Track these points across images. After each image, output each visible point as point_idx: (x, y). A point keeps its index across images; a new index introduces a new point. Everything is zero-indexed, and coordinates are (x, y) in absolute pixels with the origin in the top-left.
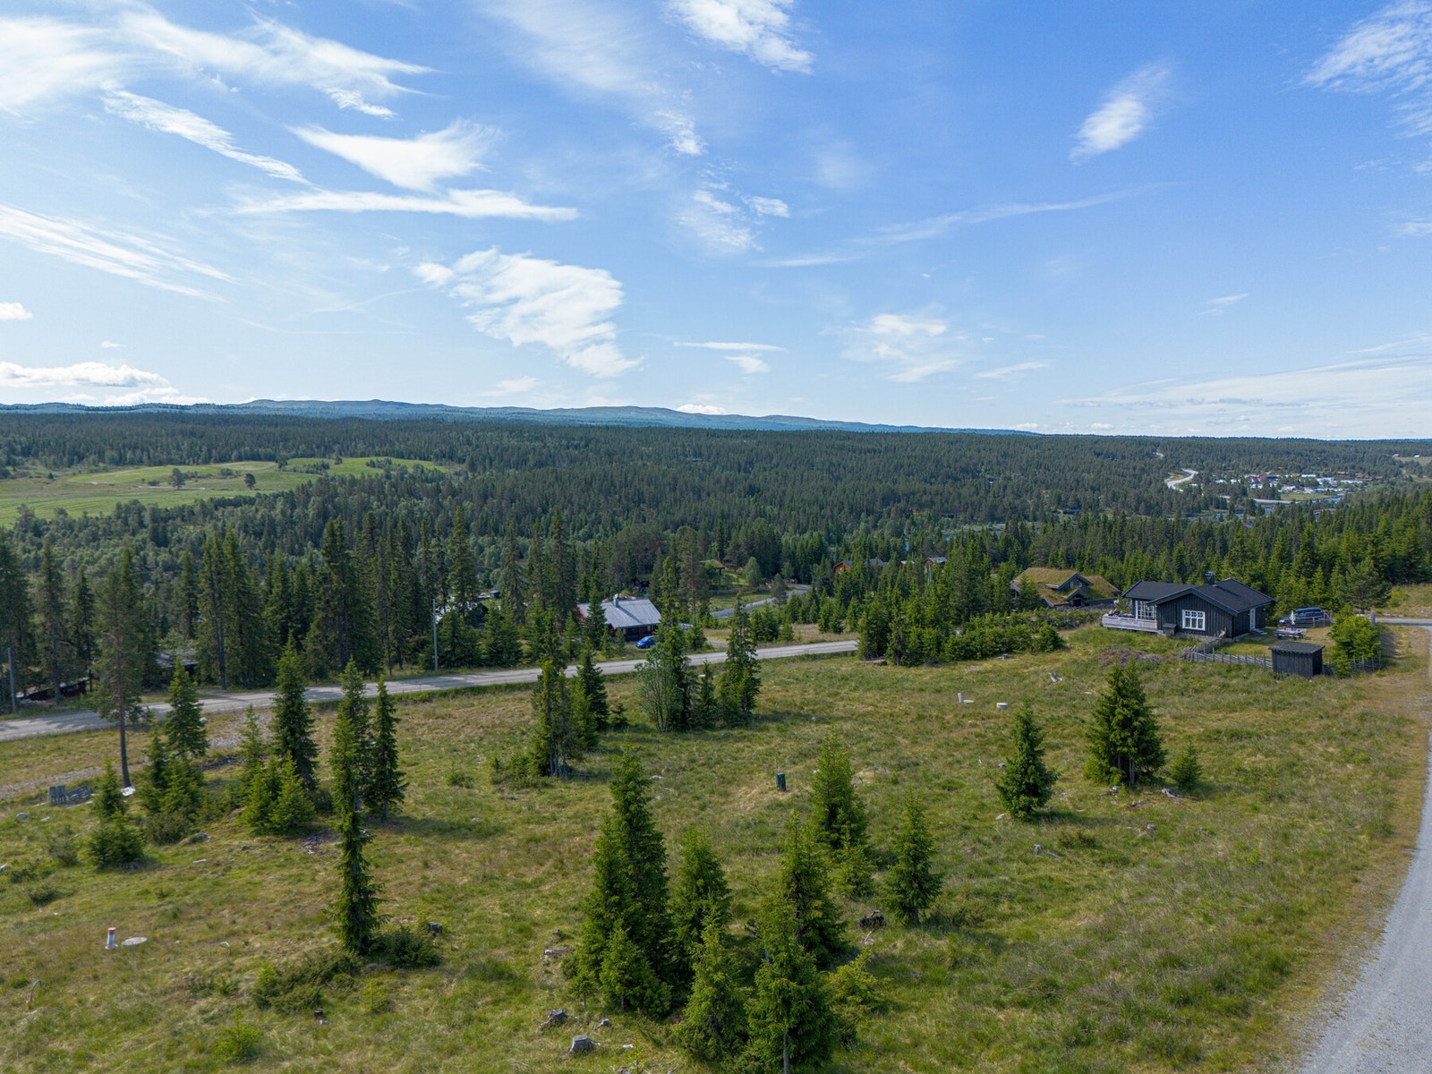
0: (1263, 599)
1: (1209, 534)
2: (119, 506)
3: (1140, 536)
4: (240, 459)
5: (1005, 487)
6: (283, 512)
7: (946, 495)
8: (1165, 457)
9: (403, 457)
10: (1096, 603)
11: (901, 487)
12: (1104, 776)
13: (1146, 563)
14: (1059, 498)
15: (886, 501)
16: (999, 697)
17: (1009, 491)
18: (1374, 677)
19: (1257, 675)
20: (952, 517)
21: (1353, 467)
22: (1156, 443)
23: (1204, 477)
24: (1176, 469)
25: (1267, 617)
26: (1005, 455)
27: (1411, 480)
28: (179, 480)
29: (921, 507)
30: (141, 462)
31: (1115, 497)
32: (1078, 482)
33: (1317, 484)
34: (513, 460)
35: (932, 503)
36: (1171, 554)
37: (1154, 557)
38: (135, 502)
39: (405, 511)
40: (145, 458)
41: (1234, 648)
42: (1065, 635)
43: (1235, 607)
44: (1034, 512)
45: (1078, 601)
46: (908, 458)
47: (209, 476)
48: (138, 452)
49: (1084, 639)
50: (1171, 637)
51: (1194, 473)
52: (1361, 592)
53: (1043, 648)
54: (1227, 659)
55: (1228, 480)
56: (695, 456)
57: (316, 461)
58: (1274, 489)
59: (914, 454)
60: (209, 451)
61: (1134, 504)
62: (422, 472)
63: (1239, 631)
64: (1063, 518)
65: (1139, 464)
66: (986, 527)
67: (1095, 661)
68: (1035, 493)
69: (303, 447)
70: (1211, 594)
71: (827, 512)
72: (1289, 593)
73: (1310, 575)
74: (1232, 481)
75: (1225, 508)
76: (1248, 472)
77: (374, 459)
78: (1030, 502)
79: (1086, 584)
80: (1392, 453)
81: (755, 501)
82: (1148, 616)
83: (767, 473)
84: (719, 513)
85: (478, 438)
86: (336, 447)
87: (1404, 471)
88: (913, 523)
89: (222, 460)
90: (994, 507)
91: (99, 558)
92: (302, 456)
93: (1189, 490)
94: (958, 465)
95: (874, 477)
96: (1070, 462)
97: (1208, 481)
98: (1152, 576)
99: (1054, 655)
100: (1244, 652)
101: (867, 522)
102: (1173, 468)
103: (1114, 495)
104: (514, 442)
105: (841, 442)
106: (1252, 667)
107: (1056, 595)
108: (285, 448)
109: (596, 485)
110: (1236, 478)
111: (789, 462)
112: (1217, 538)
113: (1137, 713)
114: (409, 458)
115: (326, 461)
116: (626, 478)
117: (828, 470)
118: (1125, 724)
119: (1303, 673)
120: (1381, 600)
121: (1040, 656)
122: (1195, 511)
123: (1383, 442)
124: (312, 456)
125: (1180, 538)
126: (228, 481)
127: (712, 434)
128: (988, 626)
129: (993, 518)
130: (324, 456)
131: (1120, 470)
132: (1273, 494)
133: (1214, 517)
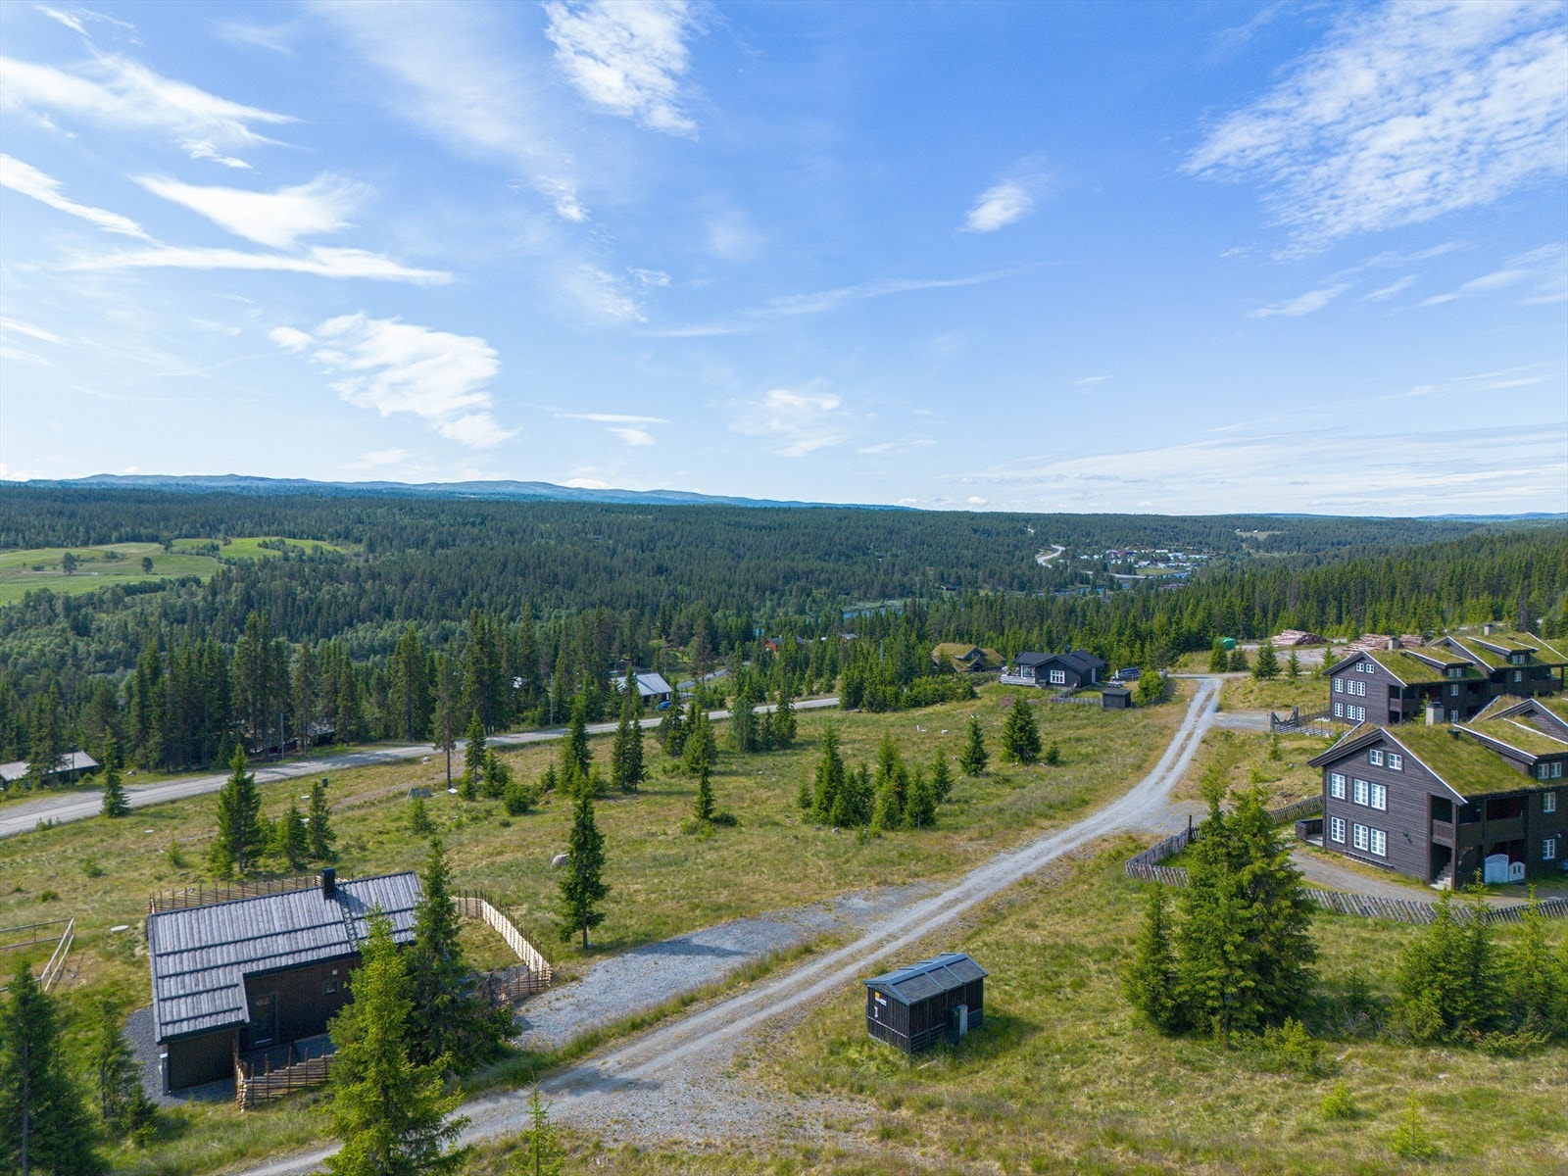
0: (1101, 663)
1: (1072, 611)
2: (28, 595)
3: (1016, 612)
4: (120, 540)
5: (894, 565)
6: (205, 599)
7: (841, 572)
8: (1035, 533)
9: (294, 537)
10: (991, 669)
11: (801, 567)
12: (1011, 758)
13: (1023, 637)
14: (943, 575)
15: (787, 579)
16: (942, 728)
17: (897, 568)
18: (1158, 708)
19: (1094, 709)
20: (848, 594)
21: (1201, 543)
22: (1028, 519)
23: (1070, 553)
24: (1045, 545)
25: (1103, 673)
26: (891, 532)
27: (1249, 554)
28: (70, 563)
29: (819, 585)
30: (16, 545)
31: (992, 574)
32: (958, 558)
33: (1169, 559)
34: (412, 539)
35: (830, 581)
36: (1041, 629)
37: (1028, 632)
38: (45, 590)
39: (328, 597)
40: (20, 540)
41: (1082, 694)
42: (977, 689)
43: (1083, 668)
44: (921, 589)
45: (977, 668)
46: (803, 535)
47: (92, 559)
48: (13, 534)
49: (989, 691)
50: (1044, 688)
51: (1061, 549)
52: (1161, 657)
53: (964, 698)
54: (1077, 700)
55: (1092, 556)
56: (595, 534)
57: (202, 542)
58: (1131, 565)
59: (807, 531)
60: (87, 532)
61: (1008, 581)
62: (322, 553)
63: (1085, 683)
64: (946, 595)
65: (1012, 541)
66: (879, 604)
67: (998, 705)
68: (920, 571)
69: (186, 527)
70: (1070, 661)
71: (735, 590)
72: (1119, 659)
73: (1132, 646)
74: (1096, 557)
75: (1088, 583)
76: (1109, 548)
77: (267, 539)
78: (917, 579)
79: (983, 655)
80: (1234, 527)
81: (666, 580)
82: (1029, 675)
83: (672, 551)
84: (634, 594)
85: (369, 516)
86: (222, 527)
87: (1244, 546)
88: (814, 601)
89: (101, 542)
90: (885, 585)
91: (29, 648)
92: (186, 537)
93: (1056, 566)
94: (850, 542)
95: (772, 554)
96: (951, 539)
97: (1074, 557)
98: (1028, 648)
99: (971, 702)
100: (1088, 696)
101: (771, 600)
102: (1043, 544)
103: (991, 571)
104: (407, 520)
105: (737, 519)
106: (1091, 705)
107: (962, 664)
108: (166, 527)
109: (511, 566)
110: (1098, 554)
111: (690, 539)
112: (1079, 613)
113: (1028, 723)
114: (301, 538)
115: (216, 542)
116: (539, 558)
117: (728, 549)
118: (1022, 729)
119: (1120, 708)
120: (1172, 661)
121: (963, 703)
122: (1061, 587)
123: (1228, 517)
124: (197, 536)
125: (1049, 615)
126: (113, 564)
127: (608, 509)
128: (925, 684)
129: (884, 595)
130: (209, 536)
131: (996, 547)
132: (1130, 570)
133: (1078, 594)
